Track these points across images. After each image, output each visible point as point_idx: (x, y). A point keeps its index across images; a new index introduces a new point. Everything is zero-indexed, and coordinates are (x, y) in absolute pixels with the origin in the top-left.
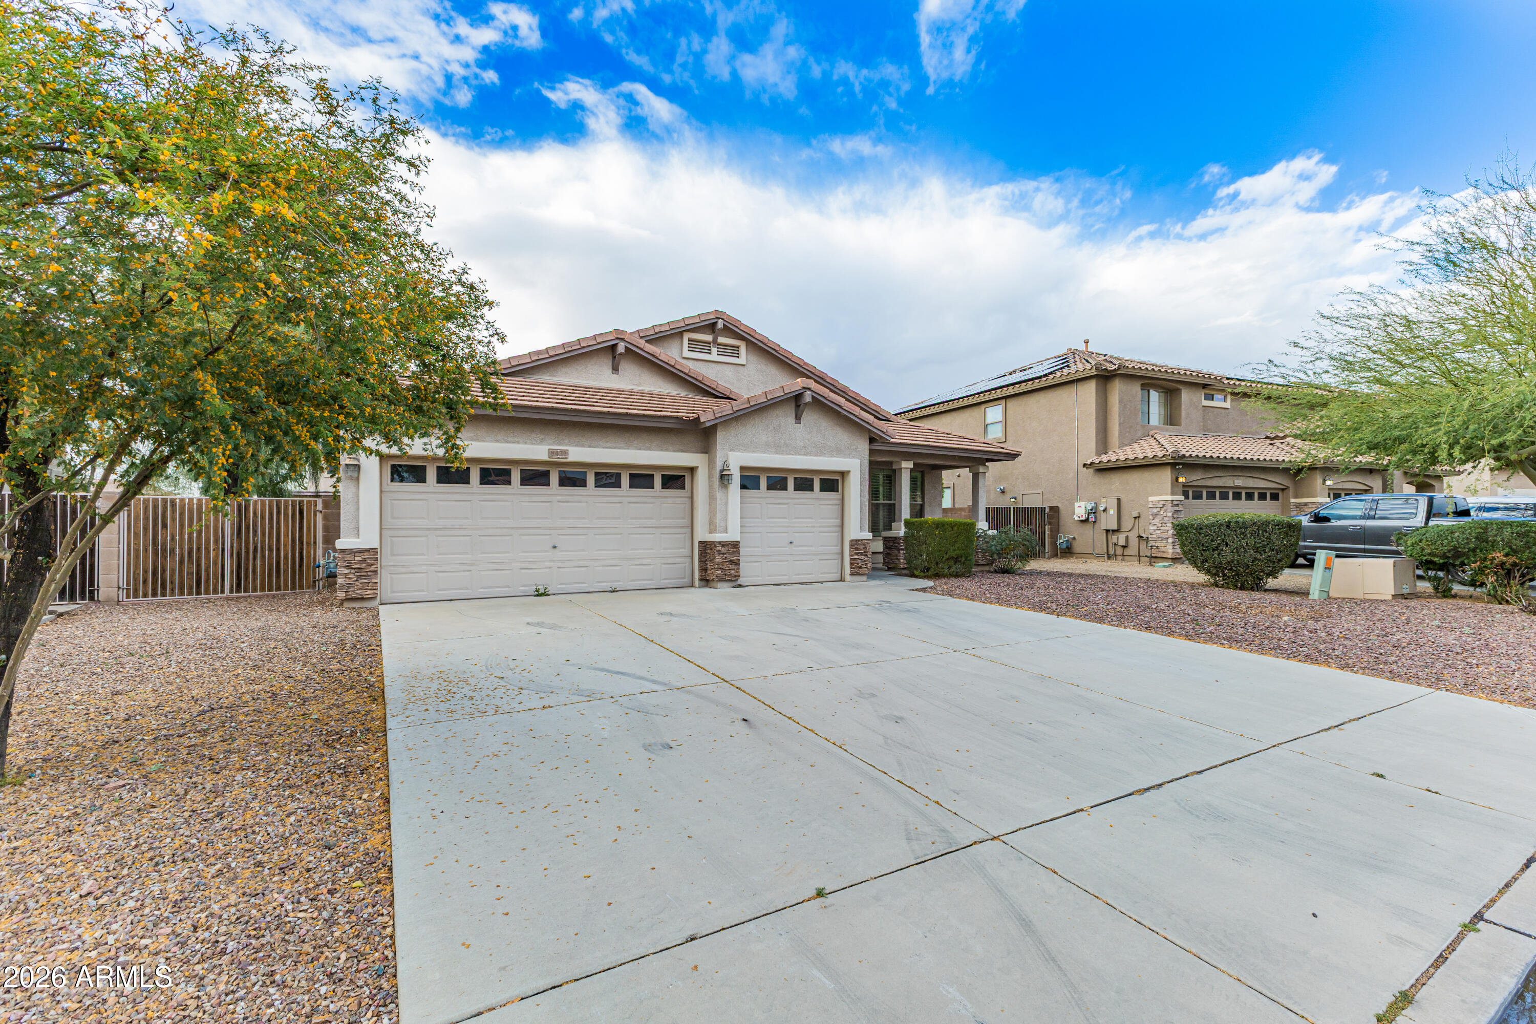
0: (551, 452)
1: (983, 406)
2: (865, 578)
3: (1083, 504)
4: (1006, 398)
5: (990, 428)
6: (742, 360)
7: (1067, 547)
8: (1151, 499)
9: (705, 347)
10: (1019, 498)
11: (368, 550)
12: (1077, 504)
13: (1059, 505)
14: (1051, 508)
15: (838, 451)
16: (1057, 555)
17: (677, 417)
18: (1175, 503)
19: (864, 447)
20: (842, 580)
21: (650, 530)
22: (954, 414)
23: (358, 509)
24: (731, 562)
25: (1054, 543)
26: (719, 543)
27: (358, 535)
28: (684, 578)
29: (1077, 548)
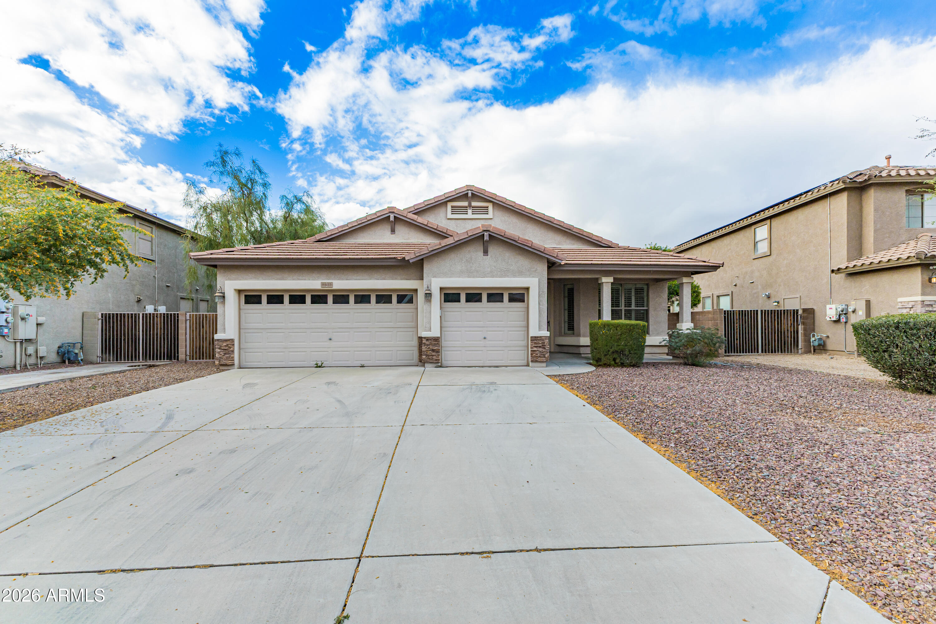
0: (323, 284)
1: (753, 227)
2: (544, 365)
3: (833, 306)
4: (770, 218)
5: (759, 245)
6: (490, 215)
7: (819, 345)
8: (900, 300)
9: (464, 210)
10: (781, 302)
11: (229, 340)
12: (828, 306)
13: (815, 308)
14: (804, 310)
15: (520, 273)
16: (810, 352)
17: (395, 258)
18: (926, 303)
19: (543, 269)
20: (528, 365)
21: (389, 330)
22: (732, 236)
23: (225, 319)
24: (433, 351)
25: (807, 341)
26: (425, 338)
27: (224, 332)
28: (413, 360)
29: (830, 345)
